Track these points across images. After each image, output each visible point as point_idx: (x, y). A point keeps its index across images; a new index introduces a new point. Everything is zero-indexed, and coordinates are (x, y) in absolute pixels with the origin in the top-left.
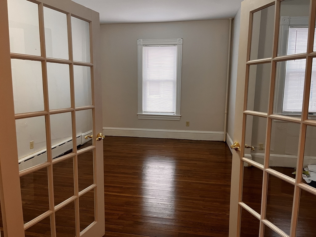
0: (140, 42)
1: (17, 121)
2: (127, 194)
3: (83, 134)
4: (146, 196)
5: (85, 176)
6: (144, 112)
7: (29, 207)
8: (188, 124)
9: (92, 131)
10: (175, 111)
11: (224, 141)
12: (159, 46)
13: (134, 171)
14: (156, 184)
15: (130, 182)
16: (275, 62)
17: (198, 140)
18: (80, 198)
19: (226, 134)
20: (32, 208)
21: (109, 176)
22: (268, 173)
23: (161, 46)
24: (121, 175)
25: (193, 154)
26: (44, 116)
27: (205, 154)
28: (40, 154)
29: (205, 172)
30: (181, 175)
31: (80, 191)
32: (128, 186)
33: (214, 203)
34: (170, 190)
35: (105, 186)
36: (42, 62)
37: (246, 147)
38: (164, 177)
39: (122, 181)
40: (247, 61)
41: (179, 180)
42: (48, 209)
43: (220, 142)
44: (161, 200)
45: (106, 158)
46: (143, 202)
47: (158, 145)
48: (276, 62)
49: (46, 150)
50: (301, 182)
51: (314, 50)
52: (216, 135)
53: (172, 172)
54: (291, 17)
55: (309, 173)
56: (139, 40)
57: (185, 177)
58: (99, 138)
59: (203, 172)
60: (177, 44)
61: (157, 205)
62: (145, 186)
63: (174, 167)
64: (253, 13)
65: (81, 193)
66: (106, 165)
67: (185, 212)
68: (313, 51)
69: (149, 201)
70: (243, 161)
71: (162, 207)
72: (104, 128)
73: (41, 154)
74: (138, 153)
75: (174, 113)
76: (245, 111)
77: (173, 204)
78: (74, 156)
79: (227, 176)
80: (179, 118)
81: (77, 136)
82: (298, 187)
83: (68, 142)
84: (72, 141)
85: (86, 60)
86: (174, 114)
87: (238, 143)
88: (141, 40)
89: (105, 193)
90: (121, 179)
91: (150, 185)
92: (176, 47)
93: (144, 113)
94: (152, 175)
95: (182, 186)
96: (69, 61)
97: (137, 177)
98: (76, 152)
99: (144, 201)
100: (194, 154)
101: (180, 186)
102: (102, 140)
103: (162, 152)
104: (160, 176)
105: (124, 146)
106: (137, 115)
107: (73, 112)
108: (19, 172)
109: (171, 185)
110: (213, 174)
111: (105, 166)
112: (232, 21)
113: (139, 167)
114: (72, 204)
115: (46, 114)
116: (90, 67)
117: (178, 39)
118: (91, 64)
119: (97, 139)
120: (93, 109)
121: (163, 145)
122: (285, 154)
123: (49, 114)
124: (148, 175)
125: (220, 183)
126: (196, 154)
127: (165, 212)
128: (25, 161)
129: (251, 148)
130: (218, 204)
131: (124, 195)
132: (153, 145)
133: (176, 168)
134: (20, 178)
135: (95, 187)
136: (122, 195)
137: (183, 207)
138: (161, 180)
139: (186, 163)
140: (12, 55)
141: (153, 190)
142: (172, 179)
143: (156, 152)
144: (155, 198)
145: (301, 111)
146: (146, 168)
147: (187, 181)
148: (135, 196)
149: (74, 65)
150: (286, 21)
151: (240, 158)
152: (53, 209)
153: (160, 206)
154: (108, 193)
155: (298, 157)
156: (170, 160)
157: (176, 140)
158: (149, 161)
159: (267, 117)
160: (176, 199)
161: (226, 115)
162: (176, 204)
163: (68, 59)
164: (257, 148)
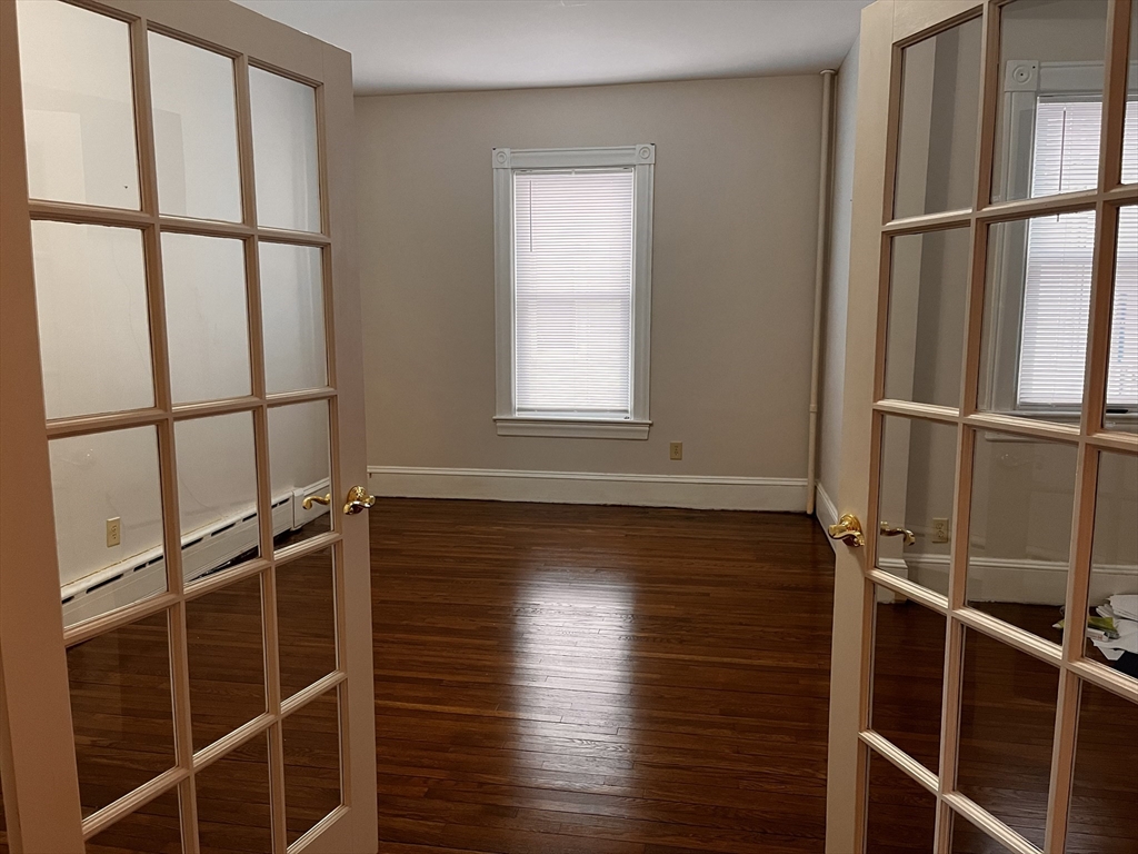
0: (501, 160)
1: (54, 446)
2: (460, 706)
3: (298, 492)
4: (527, 712)
5: (306, 644)
6: (520, 410)
7: (105, 757)
8: (676, 451)
9: (329, 483)
10: (630, 407)
11: (810, 512)
12: (570, 173)
13: (483, 624)
14: (563, 669)
15: (469, 661)
16: (985, 224)
18: (285, 721)
19: (816, 487)
20: (115, 759)
21: (393, 642)
22: (962, 626)
23: (576, 173)
25: (696, 558)
26: (153, 427)
27: (739, 560)
28: (143, 566)
29: (741, 624)
30: (653, 635)
31: (284, 697)
32: (459, 678)
33: (774, 737)
34: (613, 691)
35: (377, 678)
36: (143, 231)
37: (883, 532)
38: (590, 642)
39: (441, 660)
40: (884, 223)
41: (645, 654)
42: (169, 764)
43: (793, 517)
44: (581, 728)
45: (379, 576)
46: (516, 736)
47: (570, 530)
48: (989, 225)
49: (161, 551)
50: (1082, 656)
51: (1123, 179)
52: (781, 492)
53: (620, 624)
54: (1042, 64)
55: (1115, 623)
56: (498, 150)
57: (668, 641)
58: (354, 506)
59: (733, 624)
60: (634, 166)
61: (567, 744)
62: (521, 677)
63: (629, 608)
64: (903, 49)
65: (288, 705)
67: (670, 768)
68: (1119, 182)
69: (536, 732)
70: (874, 584)
71: (583, 750)
72: (371, 469)
73: (148, 566)
74: (497, 557)
75: (626, 411)
76: (880, 403)
77: (622, 740)
78: (265, 571)
79: (818, 639)
80: (644, 431)
81: (274, 501)
83: (245, 520)
84: (257, 517)
85: (308, 225)
86: (628, 415)
87: (855, 518)
88: (507, 151)
89: (378, 702)
90: (439, 653)
91: (540, 673)
92: (631, 175)
93: (517, 415)
94: (549, 637)
95: (658, 676)
96: (243, 226)
97: (496, 643)
98: (270, 557)
99: (521, 730)
100: (700, 559)
101: (649, 675)
102: (365, 513)
103: (583, 552)
104: (576, 639)
105: (446, 532)
106: (495, 420)
107: (258, 413)
108: (62, 629)
109: (618, 673)
110: (767, 629)
111: (379, 607)
112: (831, 78)
113: (503, 608)
114: (256, 745)
115: (162, 419)
116: (319, 250)
117: (638, 147)
118: (324, 239)
119: (346, 507)
120: (331, 399)
121: (587, 528)
122: (1026, 557)
123: (171, 419)
124: (531, 636)
125: (795, 665)
126: (706, 559)
127: (597, 771)
128: (90, 590)
129: (902, 535)
130: (787, 739)
131: (446, 709)
132: (554, 526)
133: (635, 610)
134: (68, 649)
135: (342, 684)
136: (438, 708)
137: (659, 752)
138: (581, 654)
139: (669, 593)
140: (35, 206)
141: (551, 692)
142: (619, 652)
143: (561, 552)
144: (557, 719)
145: (1081, 401)
146: (526, 612)
147: (674, 656)
148: (489, 712)
149: (261, 244)
150: (1025, 76)
151: (864, 572)
152: (187, 763)
153: (578, 750)
154: (390, 703)
155: (1069, 566)
156: (613, 582)
157: (635, 509)
158: (539, 586)
159: (956, 424)
160: (633, 721)
161: (813, 417)
162: (635, 741)
163: (239, 220)
164: (923, 535)
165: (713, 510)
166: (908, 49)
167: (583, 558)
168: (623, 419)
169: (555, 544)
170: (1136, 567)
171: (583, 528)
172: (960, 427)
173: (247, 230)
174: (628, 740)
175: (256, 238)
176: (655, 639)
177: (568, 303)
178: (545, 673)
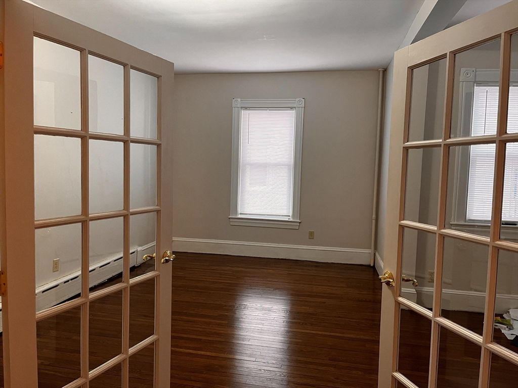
0: (236, 103)
1: (38, 232)
2: (209, 352)
3: (139, 249)
4: (240, 355)
5: (140, 320)
6: (241, 214)
7: (47, 370)
8: (311, 235)
9: (155, 244)
10: (291, 214)
11: (372, 265)
12: (267, 110)
13: (222, 313)
14: (257, 336)
15: (214, 331)
16: (448, 146)
17: (329, 262)
18: (130, 357)
19: (375, 254)
20: (51, 371)
21: (180, 320)
22: (439, 325)
23: (269, 110)
24: (200, 319)
25: (319, 285)
26: (80, 224)
27: (340, 287)
28: (68, 281)
29: (339, 317)
30: (299, 321)
31: (131, 346)
32: (210, 339)
33: (354, 372)
34: (280, 347)
35: (172, 337)
36: (82, 139)
37: (403, 280)
38: (270, 323)
39: (201, 330)
40: (404, 143)
41: (295, 330)
42: (78, 376)
43: (364, 267)
44: (264, 364)
45: (175, 289)
46: (234, 367)
47: (261, 270)
49: (80, 273)
50: (491, 342)
51: (507, 131)
52: (359, 255)
53: (284, 315)
54: (477, 70)
55: (512, 322)
56: (235, 99)
57: (306, 324)
58: (166, 260)
59: (335, 317)
60: (295, 108)
61: (258, 372)
62: (238, 339)
63: (288, 308)
64: (412, 70)
65: (132, 350)
66: (175, 301)
67: (305, 385)
68: (506, 133)
69: (244, 365)
70: (399, 304)
71: (265, 375)
72: (174, 239)
73: (70, 281)
74: (228, 282)
75: (289, 216)
76: (402, 222)
77: (283, 371)
78: (125, 288)
79: (375, 325)
80: (297, 225)
81: (131, 252)
82: (488, 349)
83: (115, 261)
84: (123, 259)
85: (150, 135)
86: (290, 218)
87: (391, 273)
88: (239, 100)
89: (172, 348)
90: (200, 326)
91: (247, 337)
92: (293, 112)
93: (240, 216)
94: (251, 321)
95: (301, 341)
96: (124, 137)
97: (227, 322)
98: (128, 282)
99: (237, 364)
100: (322, 285)
101: (297, 340)
102: (171, 263)
103: (268, 282)
104: (263, 322)
105: (206, 269)
106: (229, 218)
107: (126, 217)
108: (35, 313)
109: (283, 339)
110: (351, 320)
111: (174, 303)
112: (383, 72)
113: (230, 306)
114: (117, 368)
115: (84, 221)
116: (155, 147)
117: (297, 100)
118: (159, 142)
119: (163, 260)
120: (158, 212)
121: (270, 269)
122: (471, 289)
123: (88, 220)
124: (243, 320)
125: (364, 337)
126: (324, 286)
127: (271, 385)
128: (43, 292)
129: (412, 282)
130: (360, 373)
131: (203, 353)
132: (255, 268)
133: (291, 309)
134: (38, 323)
135: (157, 341)
136: (200, 352)
137: (301, 377)
138: (265, 329)
139: (307, 301)
140: (36, 128)
141: (251, 347)
142: (283, 328)
143: (258, 280)
144: (254, 359)
145: (490, 219)
146: (241, 308)
147: (308, 331)
148: (222, 355)
149: (131, 144)
150: (469, 75)
151: (395, 299)
152: (87, 375)
153: (263, 375)
154: (177, 349)
155: (486, 294)
156: (281, 295)
157: (291, 261)
158: (247, 296)
159: (436, 233)
160: (289, 362)
161: (374, 221)
162: (289, 372)
163: (123, 134)
164: (424, 278)
165: (328, 263)
166: (414, 70)
167: (268, 284)
168: (287, 220)
169: (254, 277)
170: (517, 296)
171: (268, 269)
172: (437, 235)
173: (126, 138)
174: (286, 371)
175: (129, 141)
176: (299, 323)
177: (264, 166)
178: (249, 337)
